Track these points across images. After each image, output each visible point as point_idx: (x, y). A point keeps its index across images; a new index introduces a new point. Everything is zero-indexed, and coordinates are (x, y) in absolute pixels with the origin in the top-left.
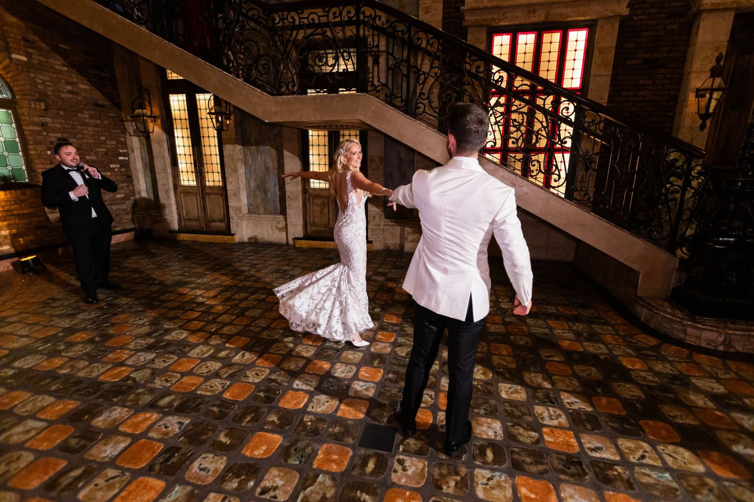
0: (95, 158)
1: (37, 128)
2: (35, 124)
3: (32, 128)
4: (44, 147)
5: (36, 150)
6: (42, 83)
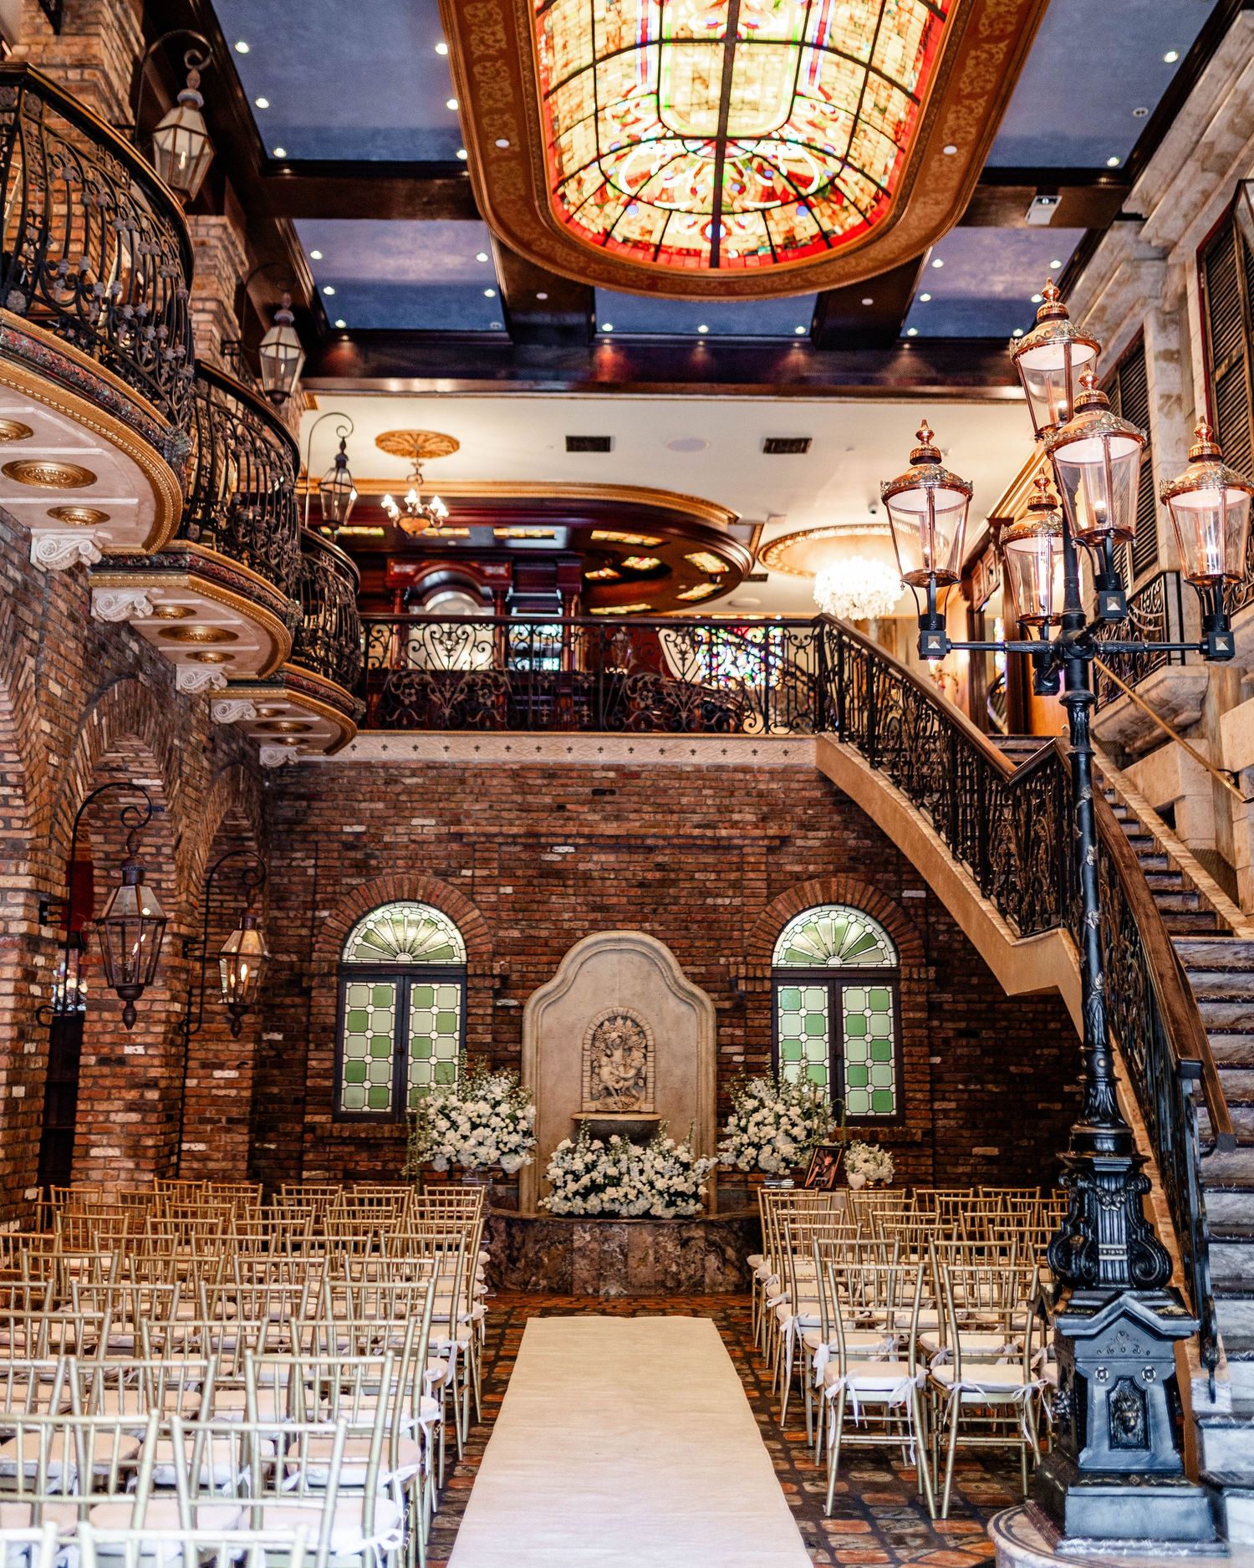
0: (1029, 1070)
1: (918, 1015)
2: (916, 1007)
3: (911, 1015)
4: (925, 1049)
5: (910, 1055)
6: (947, 931)
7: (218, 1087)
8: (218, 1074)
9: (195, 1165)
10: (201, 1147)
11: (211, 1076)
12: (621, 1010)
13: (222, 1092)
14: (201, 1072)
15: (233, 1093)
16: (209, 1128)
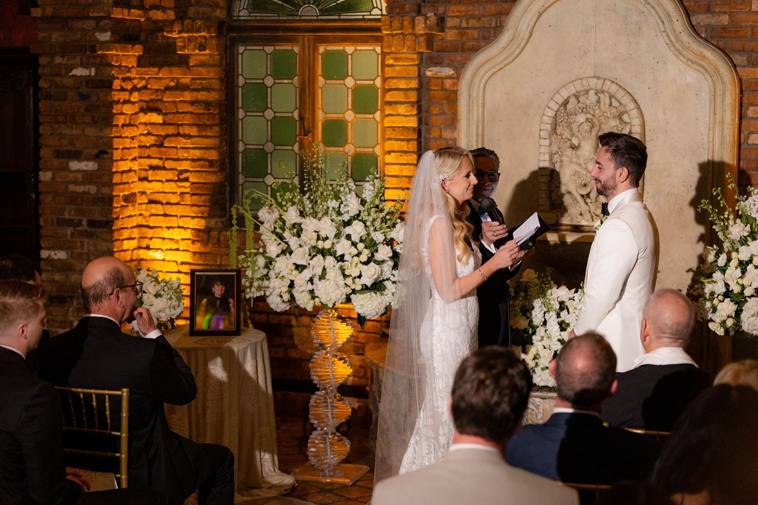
7: (76, 182)
8: (74, 165)
9: (57, 277)
10: (61, 255)
11: (66, 168)
12: (593, 82)
13: (81, 189)
14: (56, 162)
15: (93, 189)
16: (69, 231)
